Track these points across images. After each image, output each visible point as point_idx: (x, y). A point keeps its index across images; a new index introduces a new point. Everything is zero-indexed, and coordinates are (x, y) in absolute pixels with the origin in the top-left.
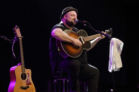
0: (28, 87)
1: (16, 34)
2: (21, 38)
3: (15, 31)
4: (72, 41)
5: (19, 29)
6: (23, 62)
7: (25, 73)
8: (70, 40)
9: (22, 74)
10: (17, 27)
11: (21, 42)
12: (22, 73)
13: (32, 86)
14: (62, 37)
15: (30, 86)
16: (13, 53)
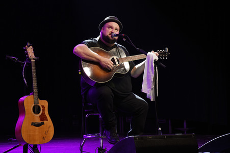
0: (43, 123)
1: (27, 54)
2: (34, 59)
3: (27, 50)
4: (98, 59)
5: (31, 47)
6: (35, 90)
7: (39, 105)
8: (96, 58)
9: (34, 107)
10: (29, 44)
11: (33, 64)
12: (33, 105)
13: (49, 123)
14: (84, 54)
15: (45, 122)
16: (23, 78)
